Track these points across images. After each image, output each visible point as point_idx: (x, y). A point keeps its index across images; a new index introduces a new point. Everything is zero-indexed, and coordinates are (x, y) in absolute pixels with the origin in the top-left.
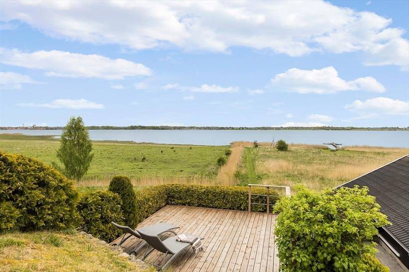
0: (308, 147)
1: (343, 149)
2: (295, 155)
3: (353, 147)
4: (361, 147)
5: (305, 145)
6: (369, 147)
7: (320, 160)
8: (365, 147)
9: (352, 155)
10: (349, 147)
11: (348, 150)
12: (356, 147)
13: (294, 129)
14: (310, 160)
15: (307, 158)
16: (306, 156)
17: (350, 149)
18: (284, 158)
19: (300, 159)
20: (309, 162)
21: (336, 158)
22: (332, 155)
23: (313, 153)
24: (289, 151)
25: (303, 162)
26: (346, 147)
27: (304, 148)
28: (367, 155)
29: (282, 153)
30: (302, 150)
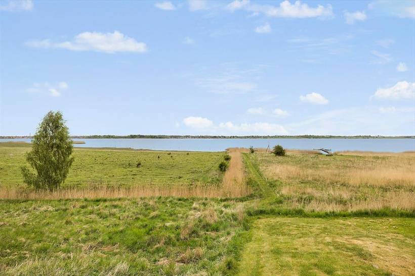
0: (302, 152)
1: (336, 154)
2: (295, 160)
3: (344, 152)
4: (353, 152)
5: (299, 150)
8: (356, 152)
9: (352, 159)
10: (341, 152)
11: (342, 155)
14: (314, 165)
15: (310, 163)
18: (287, 163)
20: (314, 167)
21: (338, 162)
22: (332, 160)
23: (312, 158)
24: (287, 156)
25: (307, 167)
26: (339, 152)
27: (299, 153)
28: (366, 160)
29: (280, 158)
30: (300, 156)
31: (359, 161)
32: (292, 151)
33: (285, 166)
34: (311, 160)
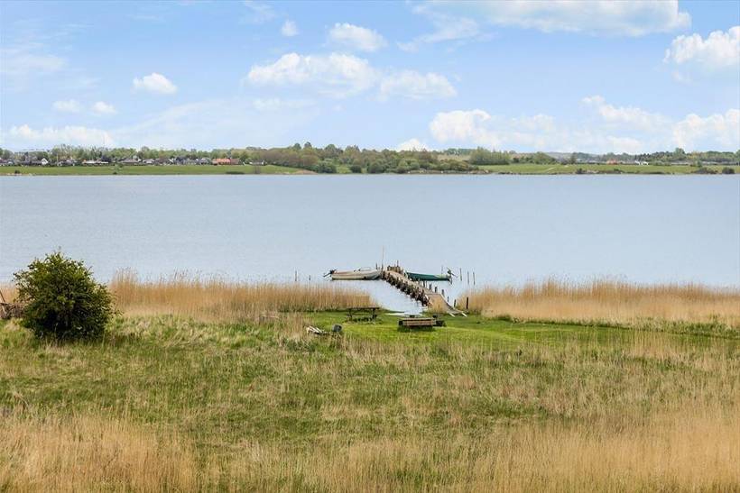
0: (240, 301)
1: (470, 313)
2: (175, 371)
3: (529, 296)
4: (579, 296)
5: (214, 289)
6: (629, 295)
7: (359, 399)
8: (600, 293)
9: (547, 355)
10: (509, 296)
11: (506, 319)
12: (551, 292)
13: (95, 170)
14: (292, 404)
15: (268, 393)
16: (248, 375)
17: (514, 311)
18: (108, 397)
19: (222, 402)
20: (288, 423)
21: (455, 379)
22: (426, 360)
23: (293, 347)
24: (120, 340)
25: (242, 423)
26: (490, 297)
27: (215, 311)
28: (636, 351)
29: (68, 360)
30: (211, 332)
31: (587, 364)
32: (162, 295)
33: (87, 422)
34: (285, 367)
